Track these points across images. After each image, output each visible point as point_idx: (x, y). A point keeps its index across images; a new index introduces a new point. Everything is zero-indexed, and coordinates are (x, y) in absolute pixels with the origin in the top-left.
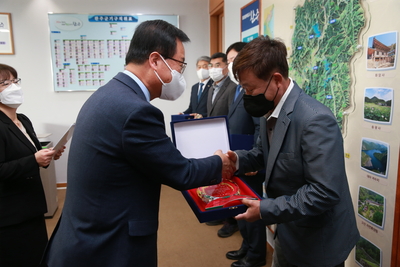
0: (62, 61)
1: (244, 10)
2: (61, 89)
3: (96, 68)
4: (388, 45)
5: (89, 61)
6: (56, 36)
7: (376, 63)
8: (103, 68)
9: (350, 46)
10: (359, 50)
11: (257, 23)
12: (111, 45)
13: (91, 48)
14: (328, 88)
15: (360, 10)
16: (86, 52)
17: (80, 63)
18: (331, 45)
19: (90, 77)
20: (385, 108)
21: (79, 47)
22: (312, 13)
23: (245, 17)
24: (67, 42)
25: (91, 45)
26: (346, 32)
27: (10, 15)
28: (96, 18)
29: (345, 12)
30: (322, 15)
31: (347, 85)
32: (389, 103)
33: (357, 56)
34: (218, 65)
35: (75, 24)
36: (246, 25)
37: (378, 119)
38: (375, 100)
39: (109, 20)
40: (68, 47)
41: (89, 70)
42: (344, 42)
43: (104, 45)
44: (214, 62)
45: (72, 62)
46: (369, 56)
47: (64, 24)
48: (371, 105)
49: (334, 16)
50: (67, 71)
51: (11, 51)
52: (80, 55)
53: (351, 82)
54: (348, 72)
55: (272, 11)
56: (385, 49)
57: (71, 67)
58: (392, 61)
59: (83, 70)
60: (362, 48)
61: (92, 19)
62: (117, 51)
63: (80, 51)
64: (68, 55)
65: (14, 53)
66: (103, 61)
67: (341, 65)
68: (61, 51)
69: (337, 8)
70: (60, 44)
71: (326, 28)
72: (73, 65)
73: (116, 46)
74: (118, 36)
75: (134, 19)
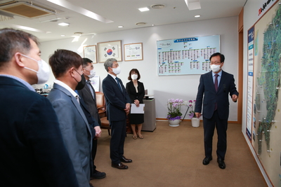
0: (162, 62)
2: (161, 74)
3: (177, 64)
5: (173, 61)
6: (160, 51)
8: (180, 64)
12: (184, 53)
16: (172, 57)
17: (170, 62)
19: (174, 68)
21: (170, 55)
24: (164, 53)
25: (175, 54)
27: (142, 44)
28: (178, 41)
35: (168, 45)
39: (183, 41)
40: (164, 55)
41: (174, 65)
43: (181, 53)
45: (166, 62)
47: (163, 45)
50: (164, 66)
52: (170, 58)
59: (171, 65)
61: (176, 41)
62: (187, 56)
64: (165, 59)
65: (143, 59)
66: (180, 61)
68: (161, 57)
70: (161, 54)
72: (167, 63)
73: (187, 53)
74: (187, 48)
75: (196, 40)
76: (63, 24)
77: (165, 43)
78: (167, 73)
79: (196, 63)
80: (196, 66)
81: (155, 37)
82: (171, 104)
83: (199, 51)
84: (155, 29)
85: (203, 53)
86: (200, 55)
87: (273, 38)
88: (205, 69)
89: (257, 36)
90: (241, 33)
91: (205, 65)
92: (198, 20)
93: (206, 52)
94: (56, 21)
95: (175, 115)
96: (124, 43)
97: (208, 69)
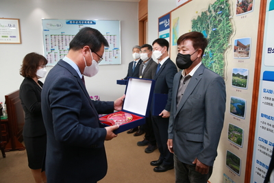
0: (50, 48)
1: (161, 19)
2: (49, 64)
4: (246, 45)
5: (66, 48)
6: (46, 33)
7: (239, 54)
9: (224, 44)
10: (229, 47)
11: (168, 27)
13: (68, 40)
14: (211, 67)
15: (230, 24)
16: (64, 42)
17: (61, 49)
18: (213, 43)
20: (244, 80)
21: (60, 39)
22: (202, 24)
23: (161, 23)
24: (53, 36)
25: (67, 38)
26: (222, 36)
27: (19, 20)
28: (71, 22)
29: (221, 24)
30: (208, 26)
31: (223, 66)
32: (246, 77)
33: (228, 50)
34: (145, 51)
35: (58, 26)
36: (161, 28)
37: (240, 86)
38: (238, 75)
39: (78, 23)
40: (53, 39)
41: (66, 53)
42: (221, 41)
44: (143, 49)
45: (56, 48)
46: (235, 51)
47: (51, 25)
48: (236, 78)
49: (215, 26)
50: (53, 53)
51: (19, 42)
52: (61, 44)
53: (225, 64)
54: (223, 59)
55: (178, 21)
56: (244, 47)
57: (55, 51)
58: (248, 54)
59: (62, 52)
60: (231, 46)
61: (68, 23)
63: (61, 42)
64: (54, 44)
65: (21, 43)
67: (219, 54)
68: (49, 42)
69: (217, 22)
70: (49, 37)
71: (210, 33)
72: (57, 50)
75: (94, 23)
77: (54, 23)
81: (39, 15)
84: (38, 2)
87: (211, 26)
89: (177, 23)
97: (108, 59)
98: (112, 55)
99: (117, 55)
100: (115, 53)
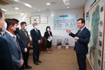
2: (54, 29)
3: (60, 25)
5: (59, 24)
8: (62, 25)
13: (60, 22)
15: (99, 15)
36: (87, 17)
41: (59, 25)
43: (62, 21)
47: (55, 18)
50: (55, 26)
59: (58, 26)
61: (60, 17)
63: (58, 22)
68: (55, 22)
70: (55, 21)
71: (95, 18)
72: (57, 25)
73: (64, 21)
74: (64, 19)
75: (68, 16)
76: (17, 9)
77: (56, 17)
78: (57, 28)
79: (67, 25)
80: (67, 26)
81: (52, 15)
82: (58, 40)
83: (69, 20)
84: (52, 12)
85: (70, 21)
86: (69, 22)
87: (95, 16)
88: (71, 27)
89: (90, 15)
90: (84, 14)
91: (71, 26)
92: (68, 9)
93: (71, 21)
94: (14, 7)
95: (59, 44)
96: (41, 17)
97: (72, 27)
98: (73, 26)
99: (75, 26)
100: (74, 25)
